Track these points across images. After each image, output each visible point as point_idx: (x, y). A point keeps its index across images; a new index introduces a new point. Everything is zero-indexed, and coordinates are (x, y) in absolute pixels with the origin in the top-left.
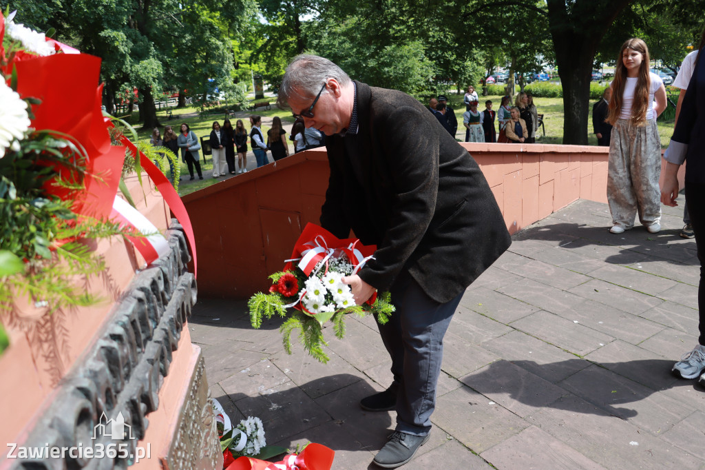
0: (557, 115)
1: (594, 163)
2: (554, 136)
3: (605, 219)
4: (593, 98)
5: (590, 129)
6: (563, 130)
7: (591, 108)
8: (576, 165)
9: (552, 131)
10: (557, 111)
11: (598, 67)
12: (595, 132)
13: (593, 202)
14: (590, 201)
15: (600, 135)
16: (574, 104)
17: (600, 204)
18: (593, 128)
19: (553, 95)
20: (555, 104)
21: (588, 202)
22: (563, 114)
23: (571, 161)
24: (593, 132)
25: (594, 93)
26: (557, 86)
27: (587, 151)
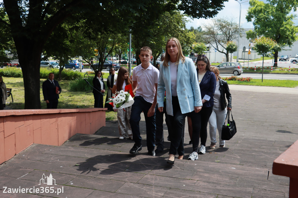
0: (21, 89)
1: (42, 120)
2: (19, 102)
3: (50, 155)
4: (44, 78)
5: (42, 98)
6: (24, 98)
7: (41, 84)
8: (30, 122)
9: (18, 99)
10: (21, 86)
11: (45, 58)
12: (45, 99)
13: (43, 145)
14: (41, 145)
15: (48, 101)
16: (31, 82)
17: (47, 146)
18: (43, 97)
19: (18, 76)
20: (20, 82)
21: (39, 146)
22: (24, 88)
23: (26, 120)
24: (43, 99)
25: (45, 75)
26: (19, 70)
27: (36, 113)
